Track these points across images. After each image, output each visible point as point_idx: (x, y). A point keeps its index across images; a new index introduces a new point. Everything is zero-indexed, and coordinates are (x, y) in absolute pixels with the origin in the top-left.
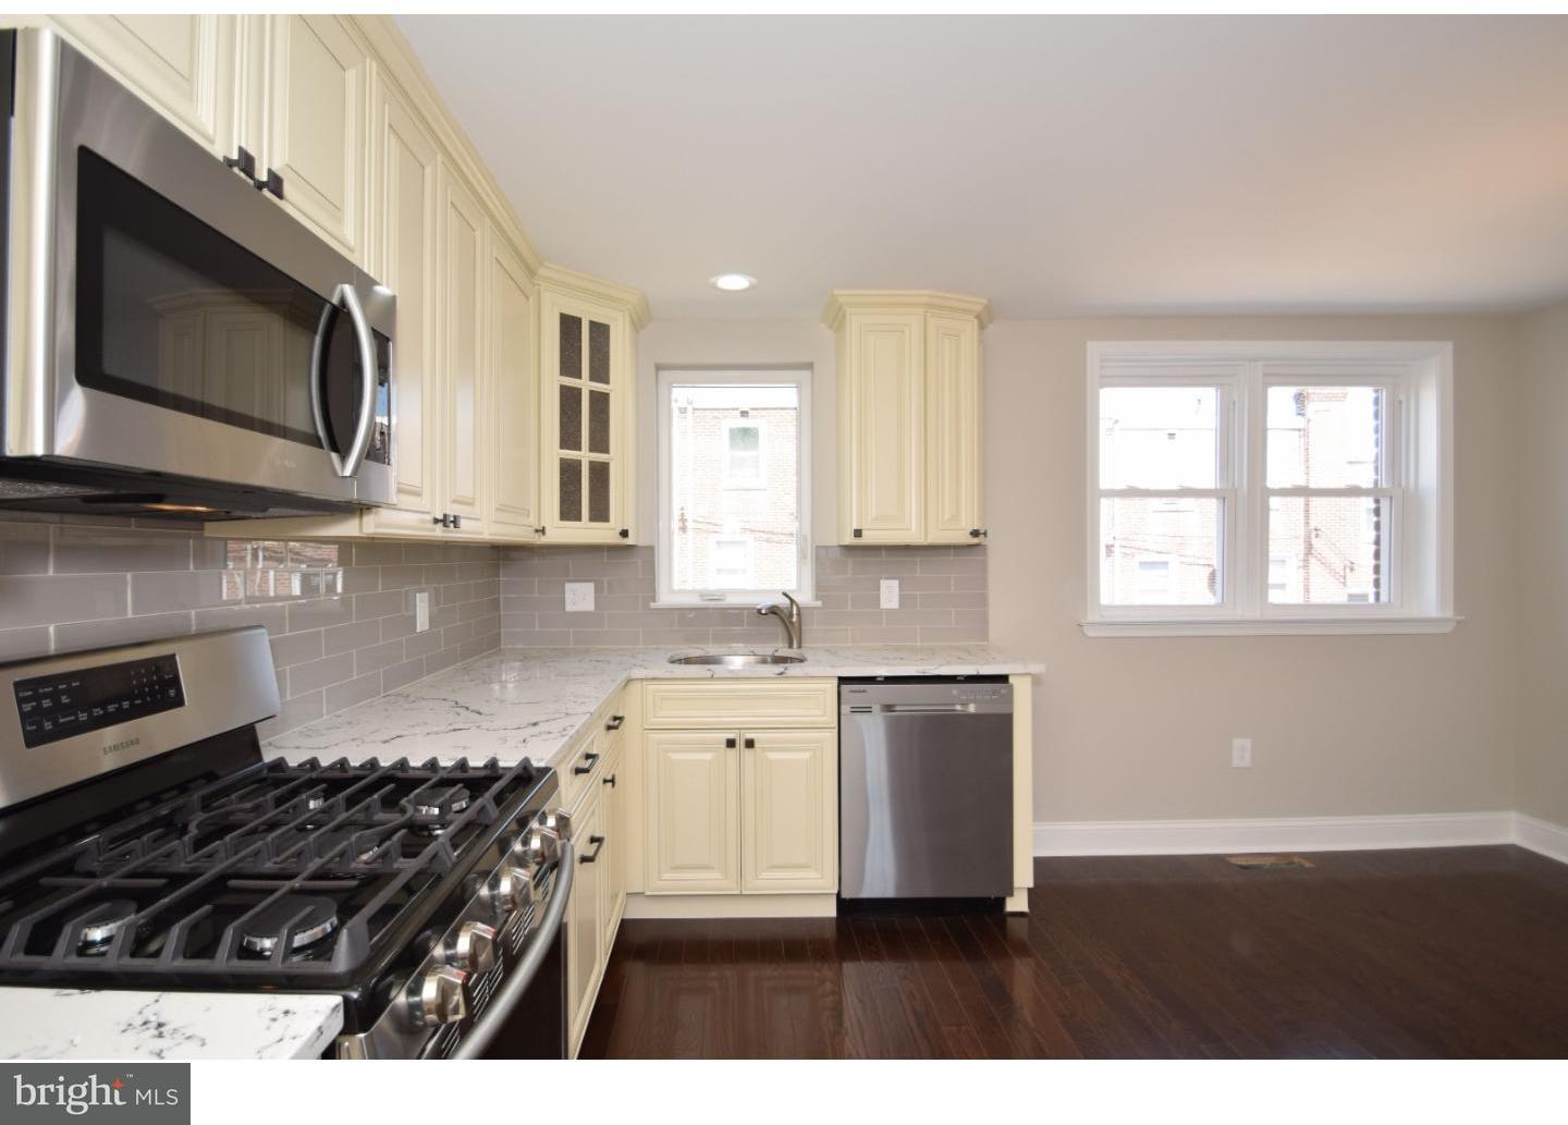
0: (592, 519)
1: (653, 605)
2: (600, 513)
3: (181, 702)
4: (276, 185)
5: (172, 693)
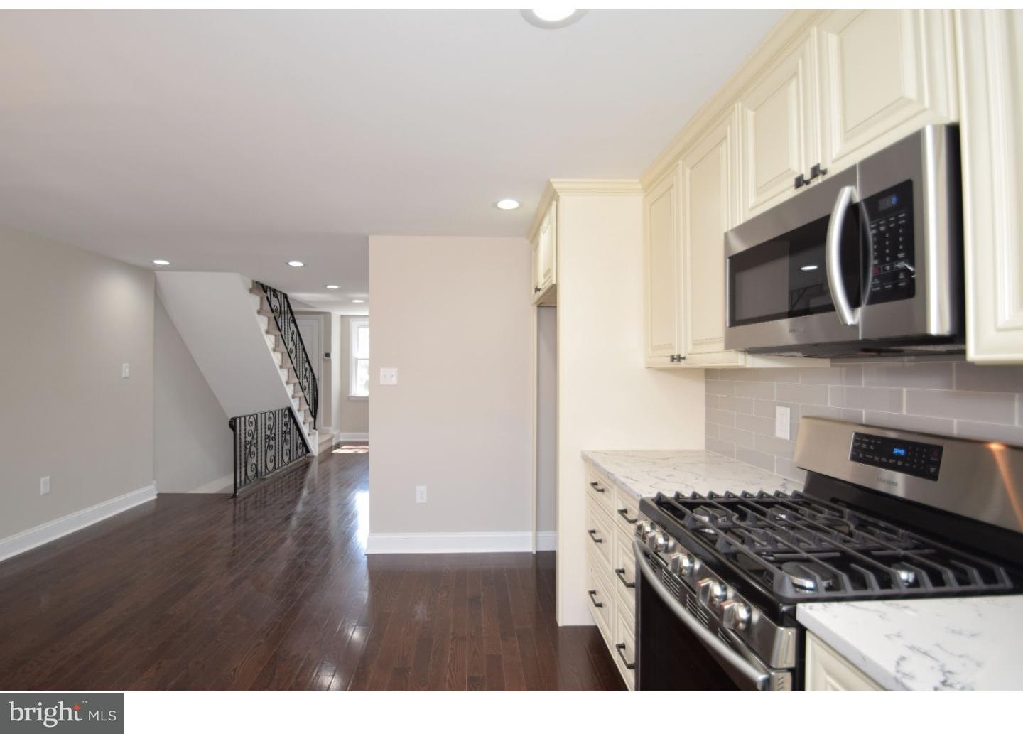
3: (934, 477)
4: (816, 171)
5: (933, 470)
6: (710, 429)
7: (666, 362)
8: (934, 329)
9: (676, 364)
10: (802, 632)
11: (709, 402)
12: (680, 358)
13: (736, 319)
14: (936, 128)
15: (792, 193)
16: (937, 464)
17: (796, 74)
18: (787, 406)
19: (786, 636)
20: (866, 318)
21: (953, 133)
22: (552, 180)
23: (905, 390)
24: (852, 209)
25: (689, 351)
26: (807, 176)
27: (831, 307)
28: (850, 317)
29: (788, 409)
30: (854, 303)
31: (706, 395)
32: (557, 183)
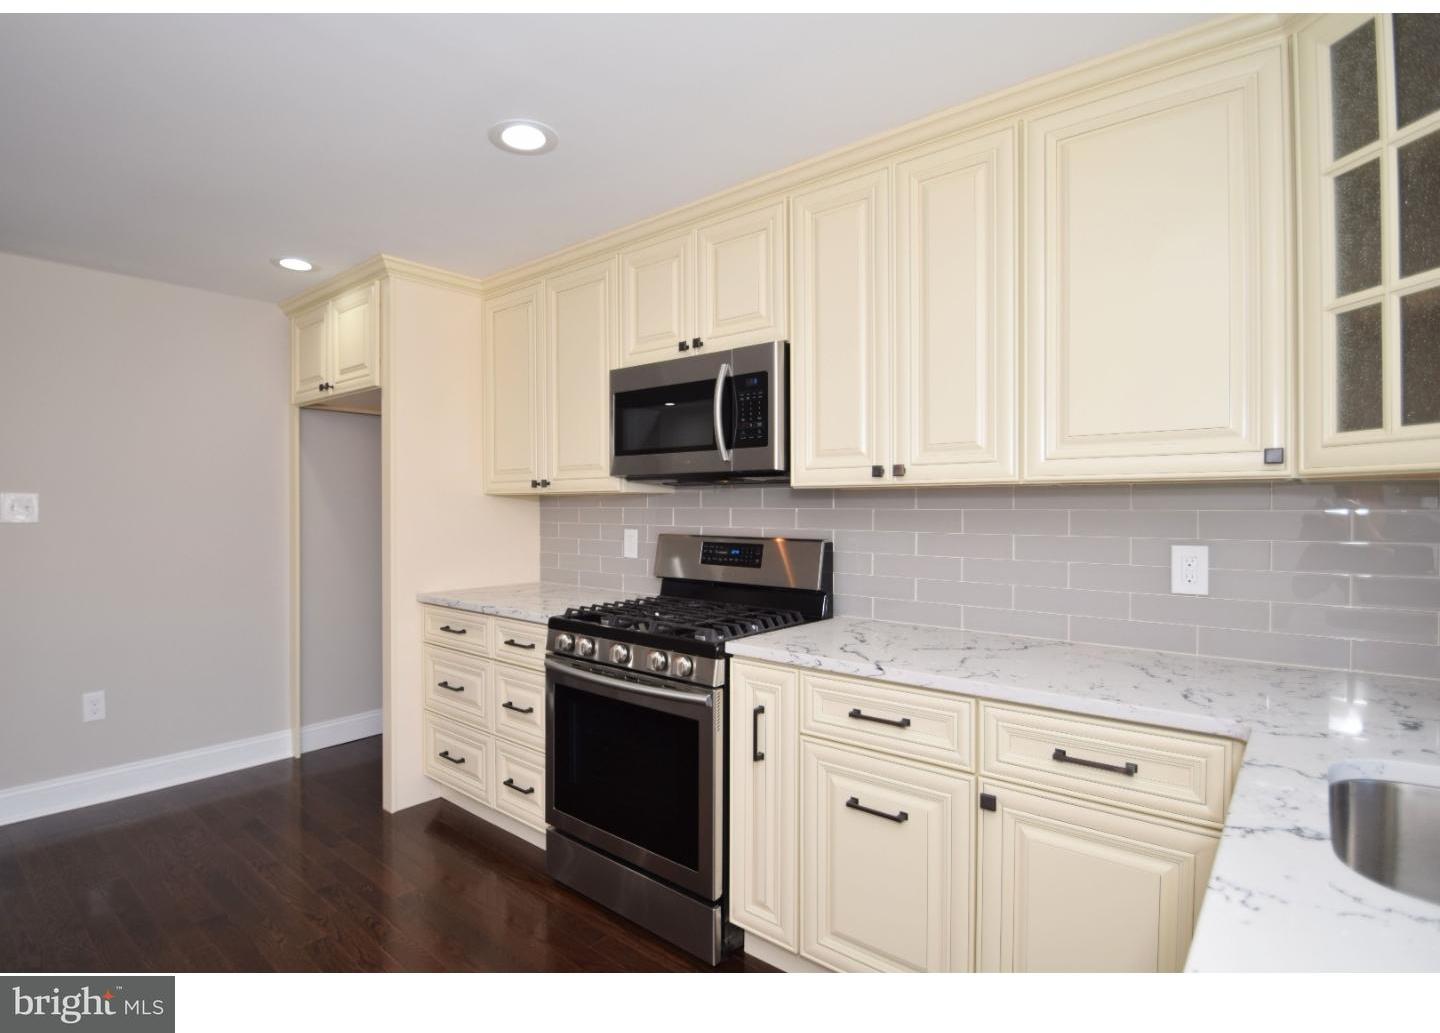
3: (759, 566)
4: (697, 343)
5: (757, 561)
6: (545, 559)
7: (528, 489)
8: (776, 468)
9: (540, 490)
10: (728, 657)
11: (545, 530)
12: (545, 484)
13: (621, 448)
14: (779, 342)
15: (675, 354)
16: (760, 557)
17: (677, 256)
18: (635, 528)
19: (720, 664)
20: (735, 456)
21: (787, 347)
22: (384, 256)
23: (731, 510)
24: (728, 380)
25: (555, 475)
26: (690, 343)
27: (714, 446)
28: (725, 455)
29: (636, 531)
30: (728, 446)
31: (541, 524)
32: (389, 260)
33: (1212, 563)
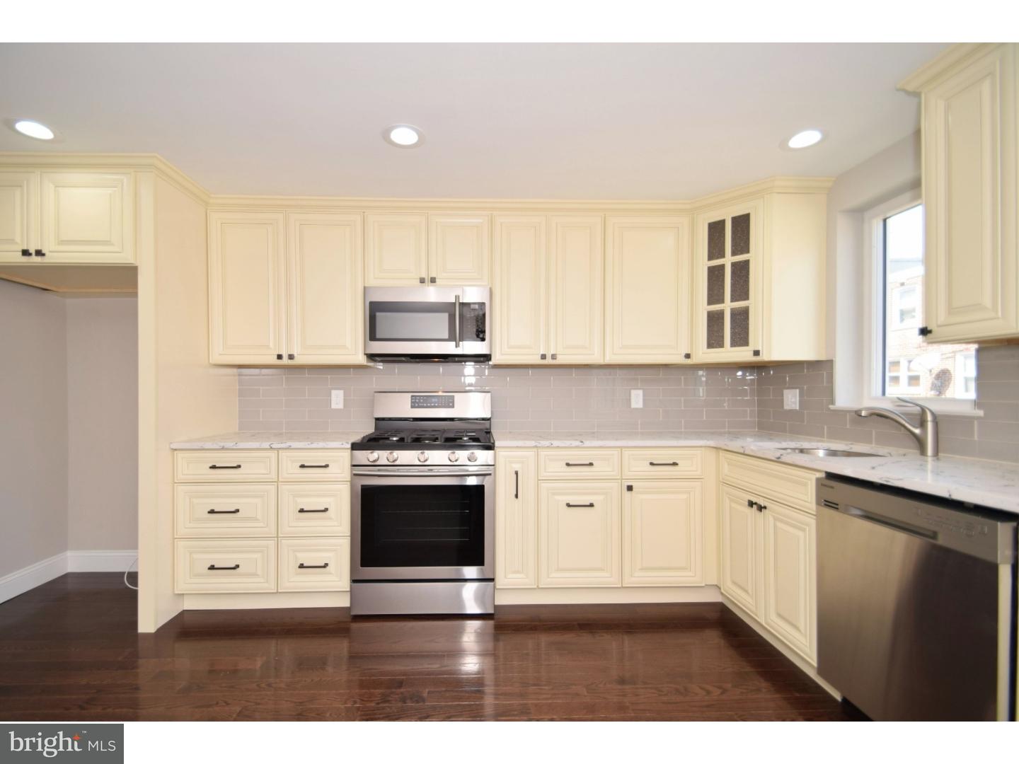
0: (734, 344)
1: (831, 407)
2: (741, 337)
4: (433, 280)
5: (451, 404)
9: (284, 361)
12: (290, 357)
13: (376, 337)
16: (453, 402)
18: (340, 389)
25: (299, 351)
29: (342, 391)
31: (240, 389)
33: (644, 396)
